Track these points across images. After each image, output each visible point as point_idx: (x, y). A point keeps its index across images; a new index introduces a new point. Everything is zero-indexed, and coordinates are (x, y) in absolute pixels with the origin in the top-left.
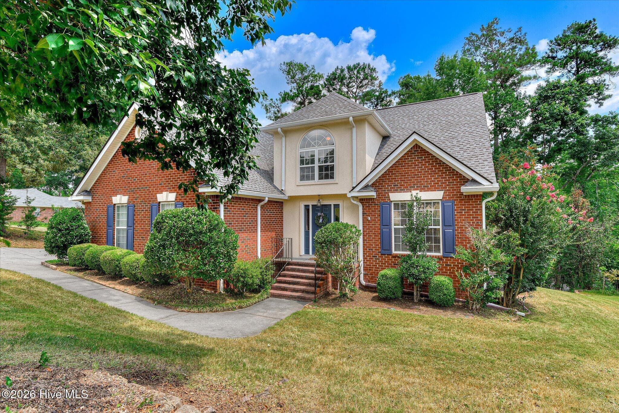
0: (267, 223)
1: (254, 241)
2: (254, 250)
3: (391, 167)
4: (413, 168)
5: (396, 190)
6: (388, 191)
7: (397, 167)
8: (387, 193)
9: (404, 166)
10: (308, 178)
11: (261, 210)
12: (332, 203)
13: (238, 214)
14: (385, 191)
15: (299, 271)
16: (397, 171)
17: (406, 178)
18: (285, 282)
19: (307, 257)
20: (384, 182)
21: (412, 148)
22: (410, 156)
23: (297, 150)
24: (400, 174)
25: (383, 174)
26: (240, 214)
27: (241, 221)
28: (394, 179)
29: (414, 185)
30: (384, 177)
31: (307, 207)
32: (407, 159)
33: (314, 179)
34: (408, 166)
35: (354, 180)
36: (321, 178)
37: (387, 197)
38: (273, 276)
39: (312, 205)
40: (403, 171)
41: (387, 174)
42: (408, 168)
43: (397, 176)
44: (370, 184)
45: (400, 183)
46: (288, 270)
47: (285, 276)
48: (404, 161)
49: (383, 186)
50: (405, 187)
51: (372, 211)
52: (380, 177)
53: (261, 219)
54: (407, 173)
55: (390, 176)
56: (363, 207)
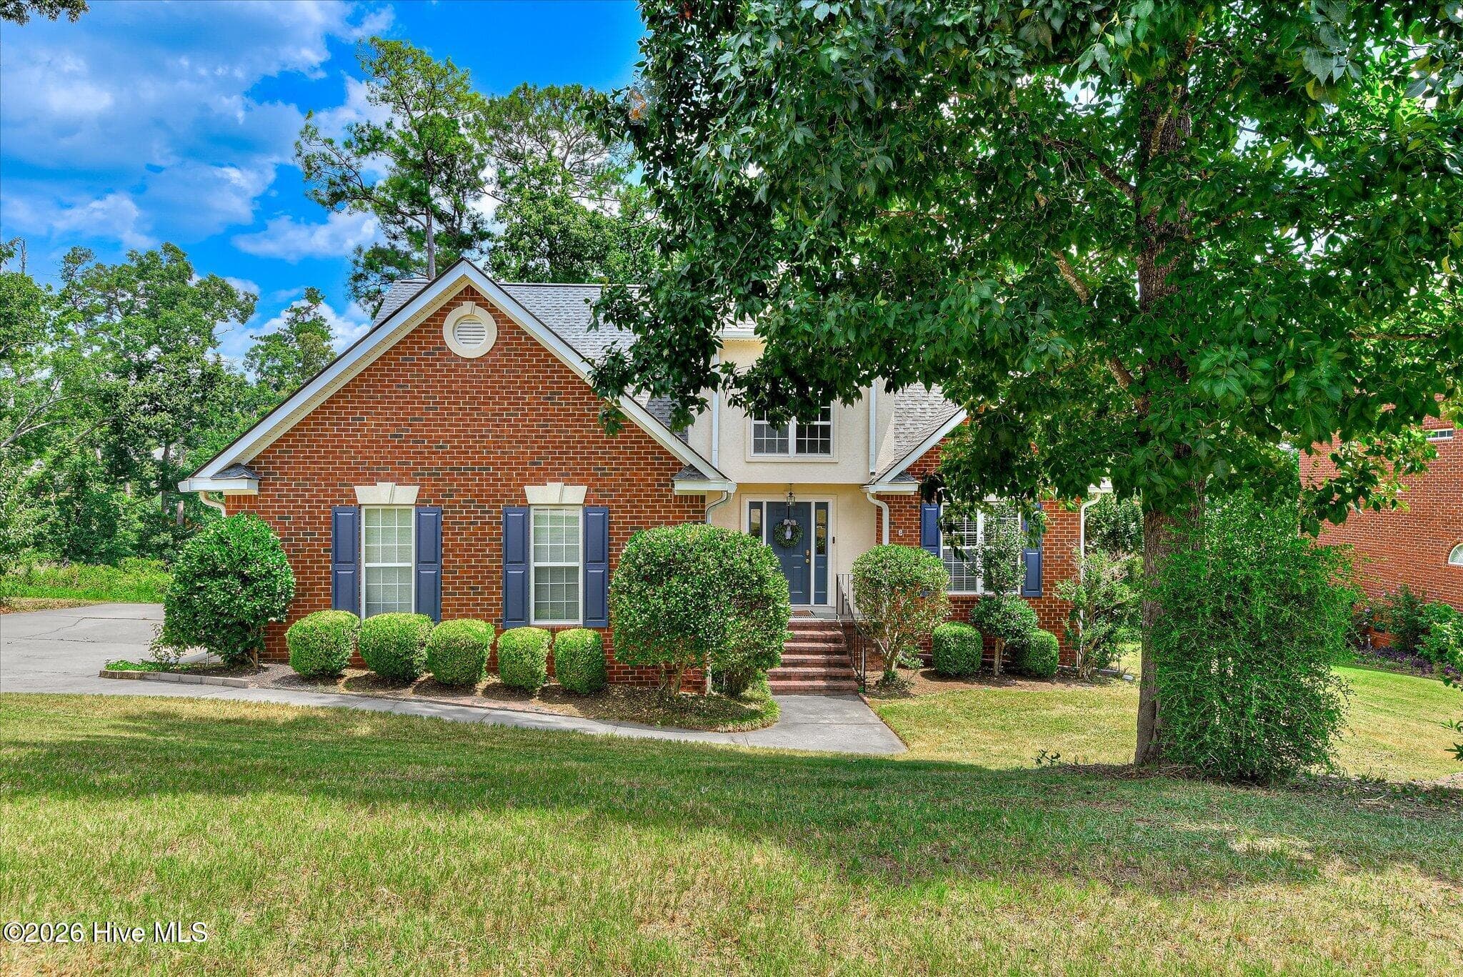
10: (771, 448)
12: (813, 500)
30: (929, 457)
33: (786, 451)
36: (800, 448)
51: (906, 519)
52: (922, 457)
56: (890, 511)
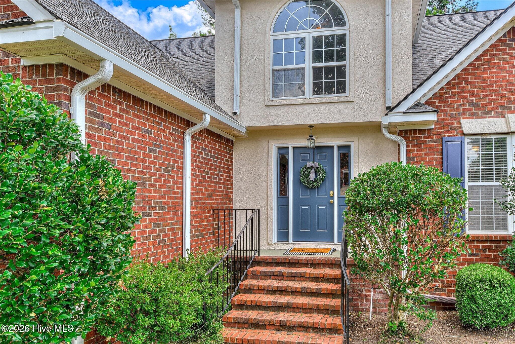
0: (204, 177)
1: (176, 214)
2: (174, 234)
3: (464, 70)
4: (507, 72)
5: (473, 114)
6: (458, 114)
7: (477, 69)
8: (455, 119)
9: (489, 68)
10: (289, 91)
11: (192, 146)
12: (335, 142)
13: (134, 140)
14: (452, 115)
15: (280, 276)
16: (476, 78)
17: (495, 91)
18: (255, 306)
19: (284, 246)
20: (450, 97)
21: (504, 35)
22: (501, 50)
23: (267, 36)
24: (483, 82)
25: (448, 84)
26: (139, 141)
27: (143, 161)
28: (469, 92)
29: (510, 103)
30: (450, 88)
31: (282, 151)
32: (495, 55)
33: (302, 93)
34: (498, 68)
35: (389, 94)
36: (317, 91)
37: (455, 128)
38: (227, 294)
39: (294, 148)
40: (489, 77)
41: (457, 84)
42: (499, 72)
43: (475, 87)
44: (422, 101)
45: (481, 100)
46: (255, 276)
47: (250, 290)
48: (489, 60)
49: (449, 106)
50: (493, 108)
51: (425, 154)
52: (442, 89)
53: (192, 165)
54: (495, 82)
55: (463, 87)
56: (408, 146)
